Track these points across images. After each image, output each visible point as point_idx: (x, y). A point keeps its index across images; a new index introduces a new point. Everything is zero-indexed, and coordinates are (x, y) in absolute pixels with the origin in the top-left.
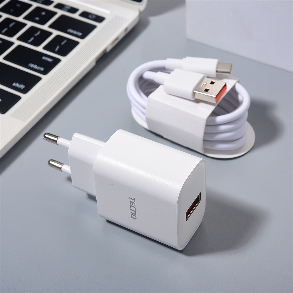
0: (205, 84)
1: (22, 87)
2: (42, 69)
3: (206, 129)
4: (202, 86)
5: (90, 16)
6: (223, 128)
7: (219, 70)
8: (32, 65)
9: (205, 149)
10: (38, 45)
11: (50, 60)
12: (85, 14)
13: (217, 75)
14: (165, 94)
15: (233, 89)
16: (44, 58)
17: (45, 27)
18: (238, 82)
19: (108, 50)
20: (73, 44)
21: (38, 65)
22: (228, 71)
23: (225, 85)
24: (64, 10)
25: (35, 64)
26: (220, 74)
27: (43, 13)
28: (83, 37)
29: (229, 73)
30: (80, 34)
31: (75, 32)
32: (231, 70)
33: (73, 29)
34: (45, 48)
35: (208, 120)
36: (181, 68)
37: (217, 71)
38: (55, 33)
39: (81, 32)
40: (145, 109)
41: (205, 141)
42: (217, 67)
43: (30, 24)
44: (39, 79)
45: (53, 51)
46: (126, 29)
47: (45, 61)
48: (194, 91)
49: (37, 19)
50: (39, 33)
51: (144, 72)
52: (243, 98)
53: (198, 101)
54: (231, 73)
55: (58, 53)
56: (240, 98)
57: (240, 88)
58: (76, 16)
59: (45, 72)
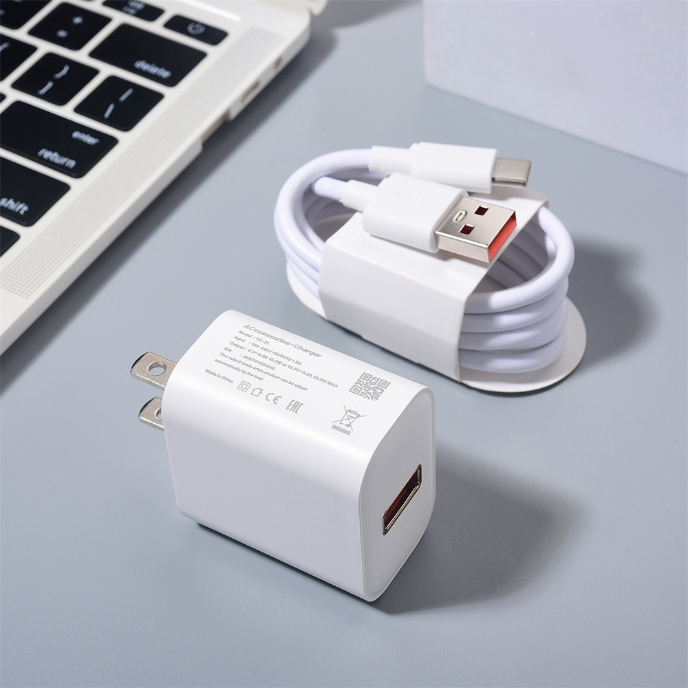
0: (463, 213)
1: (23, 208)
2: (72, 163)
3: (464, 325)
4: (456, 220)
5: (190, 29)
6: (506, 320)
7: (498, 176)
8: (47, 154)
9: (463, 371)
10: (62, 101)
11: (91, 140)
12: (179, 23)
13: (493, 189)
14: (368, 235)
15: (534, 223)
16: (76, 135)
17: (82, 56)
18: (546, 205)
19: (233, 114)
20: (147, 101)
21: (62, 154)
22: (522, 178)
23: (513, 217)
24: (127, 13)
25: (53, 152)
26: (501, 188)
27: (78, 20)
28: (172, 82)
29: (524, 184)
30: (165, 74)
31: (154, 70)
32: (527, 177)
33: (149, 62)
34: (79, 109)
35: (469, 303)
36: (405, 171)
37: (493, 180)
38: (106, 71)
39: (167, 69)
40: (317, 271)
41: (461, 351)
42: (494, 169)
43: (44, 47)
44: (65, 188)
45: (99, 118)
46: (278, 61)
47: (79, 142)
48: (437, 232)
49: (62, 34)
50: (65, 70)
51: (318, 179)
52: (556, 247)
53: (445, 255)
54: (529, 184)
55: (109, 122)
56: (550, 244)
57: (549, 221)
58: (156, 27)
59: (79, 172)
